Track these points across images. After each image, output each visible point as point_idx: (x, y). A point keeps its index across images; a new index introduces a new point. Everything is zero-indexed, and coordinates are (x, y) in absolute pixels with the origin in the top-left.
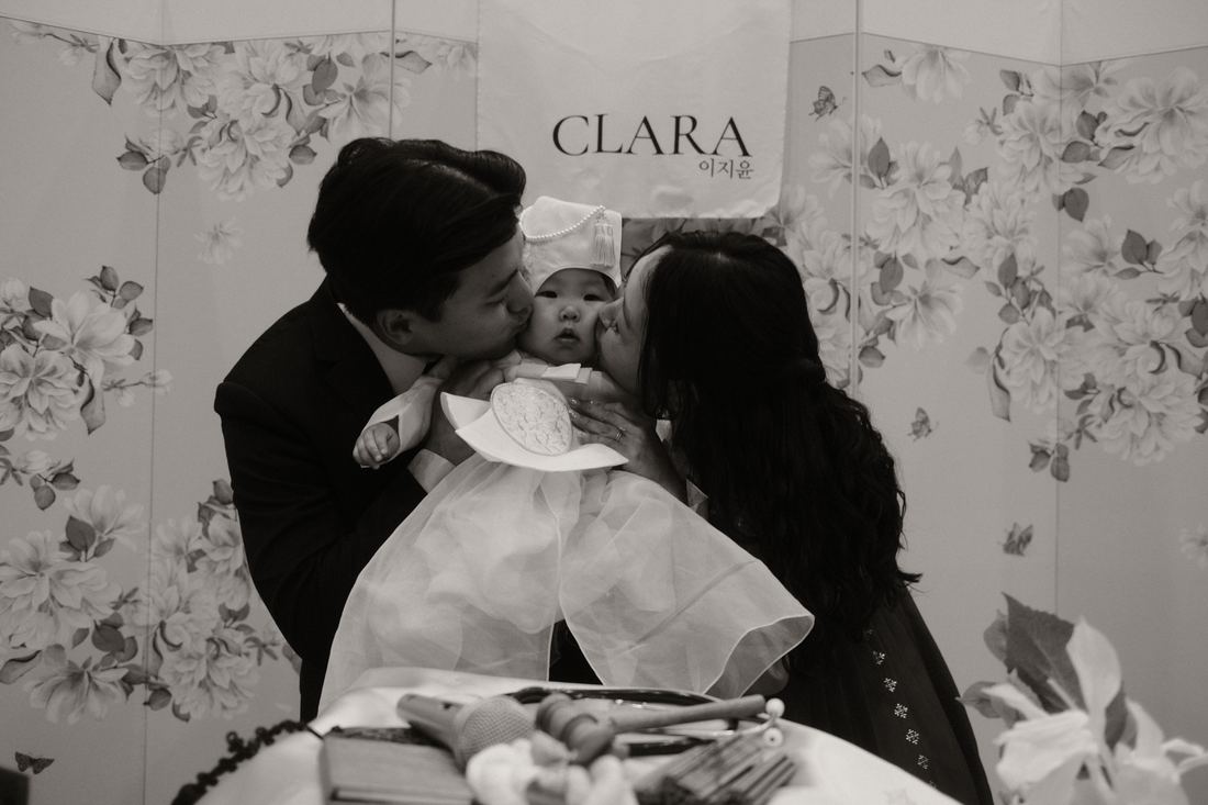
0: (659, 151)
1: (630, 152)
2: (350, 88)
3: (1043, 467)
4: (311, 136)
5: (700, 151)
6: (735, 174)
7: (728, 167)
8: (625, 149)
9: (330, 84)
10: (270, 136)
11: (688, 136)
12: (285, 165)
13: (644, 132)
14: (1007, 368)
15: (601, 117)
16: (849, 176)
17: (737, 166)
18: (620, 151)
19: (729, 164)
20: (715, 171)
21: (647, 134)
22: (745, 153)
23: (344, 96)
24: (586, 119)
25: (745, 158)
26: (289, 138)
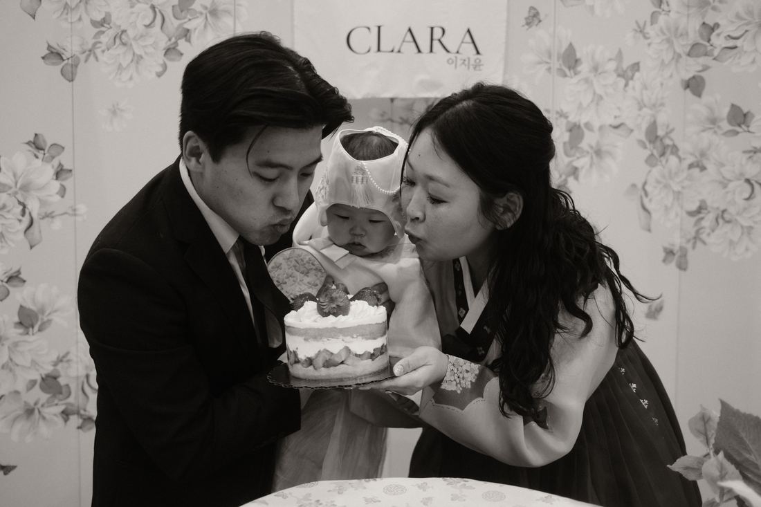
0: (419, 51)
1: (399, 51)
2: (206, 8)
3: (671, 262)
4: (179, 42)
5: (448, 51)
6: (471, 67)
7: (466, 62)
8: (396, 50)
9: (190, 5)
10: (150, 41)
11: (439, 40)
12: (161, 62)
13: (409, 38)
14: (649, 197)
15: (379, 27)
16: (549, 69)
17: (472, 62)
18: (392, 51)
19: (467, 60)
20: (458, 66)
21: (411, 39)
22: (478, 53)
23: (201, 13)
24: (369, 28)
25: (478, 56)
26: (163, 43)
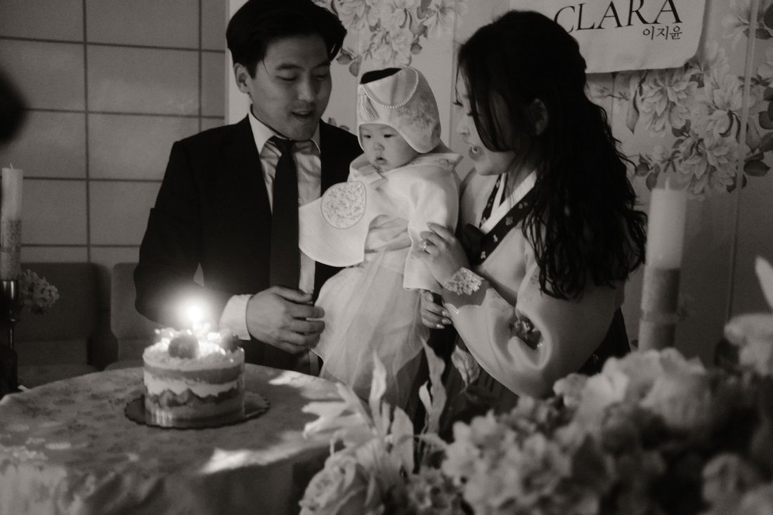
0: (619, 25)
1: (600, 27)
2: (438, 7)
4: (420, 37)
5: (644, 22)
6: (669, 36)
7: (665, 32)
8: (596, 26)
9: (428, 5)
10: (403, 38)
11: (637, 12)
12: (408, 56)
13: (611, 13)
15: (581, 5)
16: (747, 32)
17: (671, 31)
18: (592, 28)
19: (666, 29)
20: (654, 36)
21: (612, 14)
22: (678, 20)
23: (435, 12)
24: (573, 8)
25: (678, 24)
26: (410, 41)
